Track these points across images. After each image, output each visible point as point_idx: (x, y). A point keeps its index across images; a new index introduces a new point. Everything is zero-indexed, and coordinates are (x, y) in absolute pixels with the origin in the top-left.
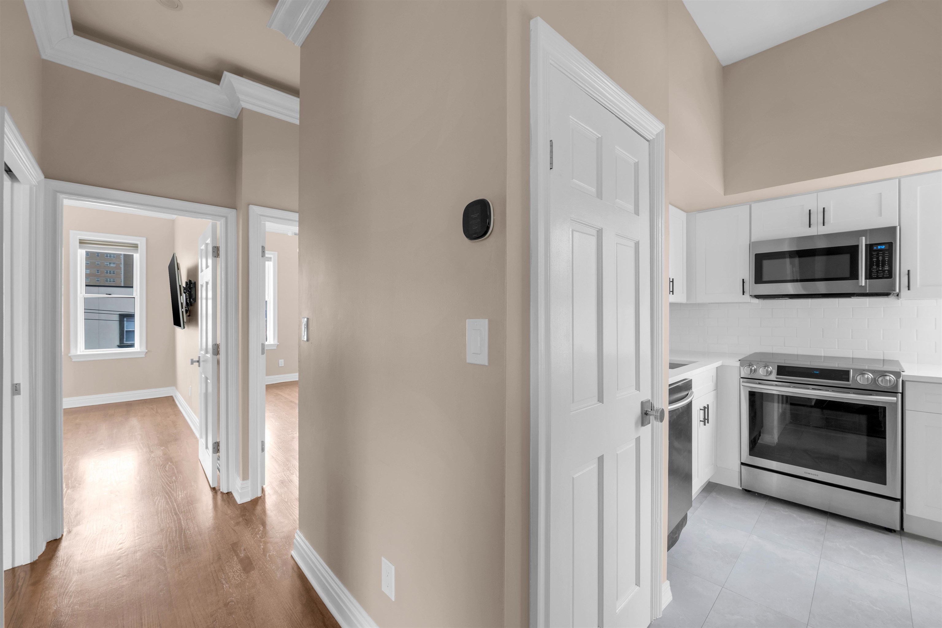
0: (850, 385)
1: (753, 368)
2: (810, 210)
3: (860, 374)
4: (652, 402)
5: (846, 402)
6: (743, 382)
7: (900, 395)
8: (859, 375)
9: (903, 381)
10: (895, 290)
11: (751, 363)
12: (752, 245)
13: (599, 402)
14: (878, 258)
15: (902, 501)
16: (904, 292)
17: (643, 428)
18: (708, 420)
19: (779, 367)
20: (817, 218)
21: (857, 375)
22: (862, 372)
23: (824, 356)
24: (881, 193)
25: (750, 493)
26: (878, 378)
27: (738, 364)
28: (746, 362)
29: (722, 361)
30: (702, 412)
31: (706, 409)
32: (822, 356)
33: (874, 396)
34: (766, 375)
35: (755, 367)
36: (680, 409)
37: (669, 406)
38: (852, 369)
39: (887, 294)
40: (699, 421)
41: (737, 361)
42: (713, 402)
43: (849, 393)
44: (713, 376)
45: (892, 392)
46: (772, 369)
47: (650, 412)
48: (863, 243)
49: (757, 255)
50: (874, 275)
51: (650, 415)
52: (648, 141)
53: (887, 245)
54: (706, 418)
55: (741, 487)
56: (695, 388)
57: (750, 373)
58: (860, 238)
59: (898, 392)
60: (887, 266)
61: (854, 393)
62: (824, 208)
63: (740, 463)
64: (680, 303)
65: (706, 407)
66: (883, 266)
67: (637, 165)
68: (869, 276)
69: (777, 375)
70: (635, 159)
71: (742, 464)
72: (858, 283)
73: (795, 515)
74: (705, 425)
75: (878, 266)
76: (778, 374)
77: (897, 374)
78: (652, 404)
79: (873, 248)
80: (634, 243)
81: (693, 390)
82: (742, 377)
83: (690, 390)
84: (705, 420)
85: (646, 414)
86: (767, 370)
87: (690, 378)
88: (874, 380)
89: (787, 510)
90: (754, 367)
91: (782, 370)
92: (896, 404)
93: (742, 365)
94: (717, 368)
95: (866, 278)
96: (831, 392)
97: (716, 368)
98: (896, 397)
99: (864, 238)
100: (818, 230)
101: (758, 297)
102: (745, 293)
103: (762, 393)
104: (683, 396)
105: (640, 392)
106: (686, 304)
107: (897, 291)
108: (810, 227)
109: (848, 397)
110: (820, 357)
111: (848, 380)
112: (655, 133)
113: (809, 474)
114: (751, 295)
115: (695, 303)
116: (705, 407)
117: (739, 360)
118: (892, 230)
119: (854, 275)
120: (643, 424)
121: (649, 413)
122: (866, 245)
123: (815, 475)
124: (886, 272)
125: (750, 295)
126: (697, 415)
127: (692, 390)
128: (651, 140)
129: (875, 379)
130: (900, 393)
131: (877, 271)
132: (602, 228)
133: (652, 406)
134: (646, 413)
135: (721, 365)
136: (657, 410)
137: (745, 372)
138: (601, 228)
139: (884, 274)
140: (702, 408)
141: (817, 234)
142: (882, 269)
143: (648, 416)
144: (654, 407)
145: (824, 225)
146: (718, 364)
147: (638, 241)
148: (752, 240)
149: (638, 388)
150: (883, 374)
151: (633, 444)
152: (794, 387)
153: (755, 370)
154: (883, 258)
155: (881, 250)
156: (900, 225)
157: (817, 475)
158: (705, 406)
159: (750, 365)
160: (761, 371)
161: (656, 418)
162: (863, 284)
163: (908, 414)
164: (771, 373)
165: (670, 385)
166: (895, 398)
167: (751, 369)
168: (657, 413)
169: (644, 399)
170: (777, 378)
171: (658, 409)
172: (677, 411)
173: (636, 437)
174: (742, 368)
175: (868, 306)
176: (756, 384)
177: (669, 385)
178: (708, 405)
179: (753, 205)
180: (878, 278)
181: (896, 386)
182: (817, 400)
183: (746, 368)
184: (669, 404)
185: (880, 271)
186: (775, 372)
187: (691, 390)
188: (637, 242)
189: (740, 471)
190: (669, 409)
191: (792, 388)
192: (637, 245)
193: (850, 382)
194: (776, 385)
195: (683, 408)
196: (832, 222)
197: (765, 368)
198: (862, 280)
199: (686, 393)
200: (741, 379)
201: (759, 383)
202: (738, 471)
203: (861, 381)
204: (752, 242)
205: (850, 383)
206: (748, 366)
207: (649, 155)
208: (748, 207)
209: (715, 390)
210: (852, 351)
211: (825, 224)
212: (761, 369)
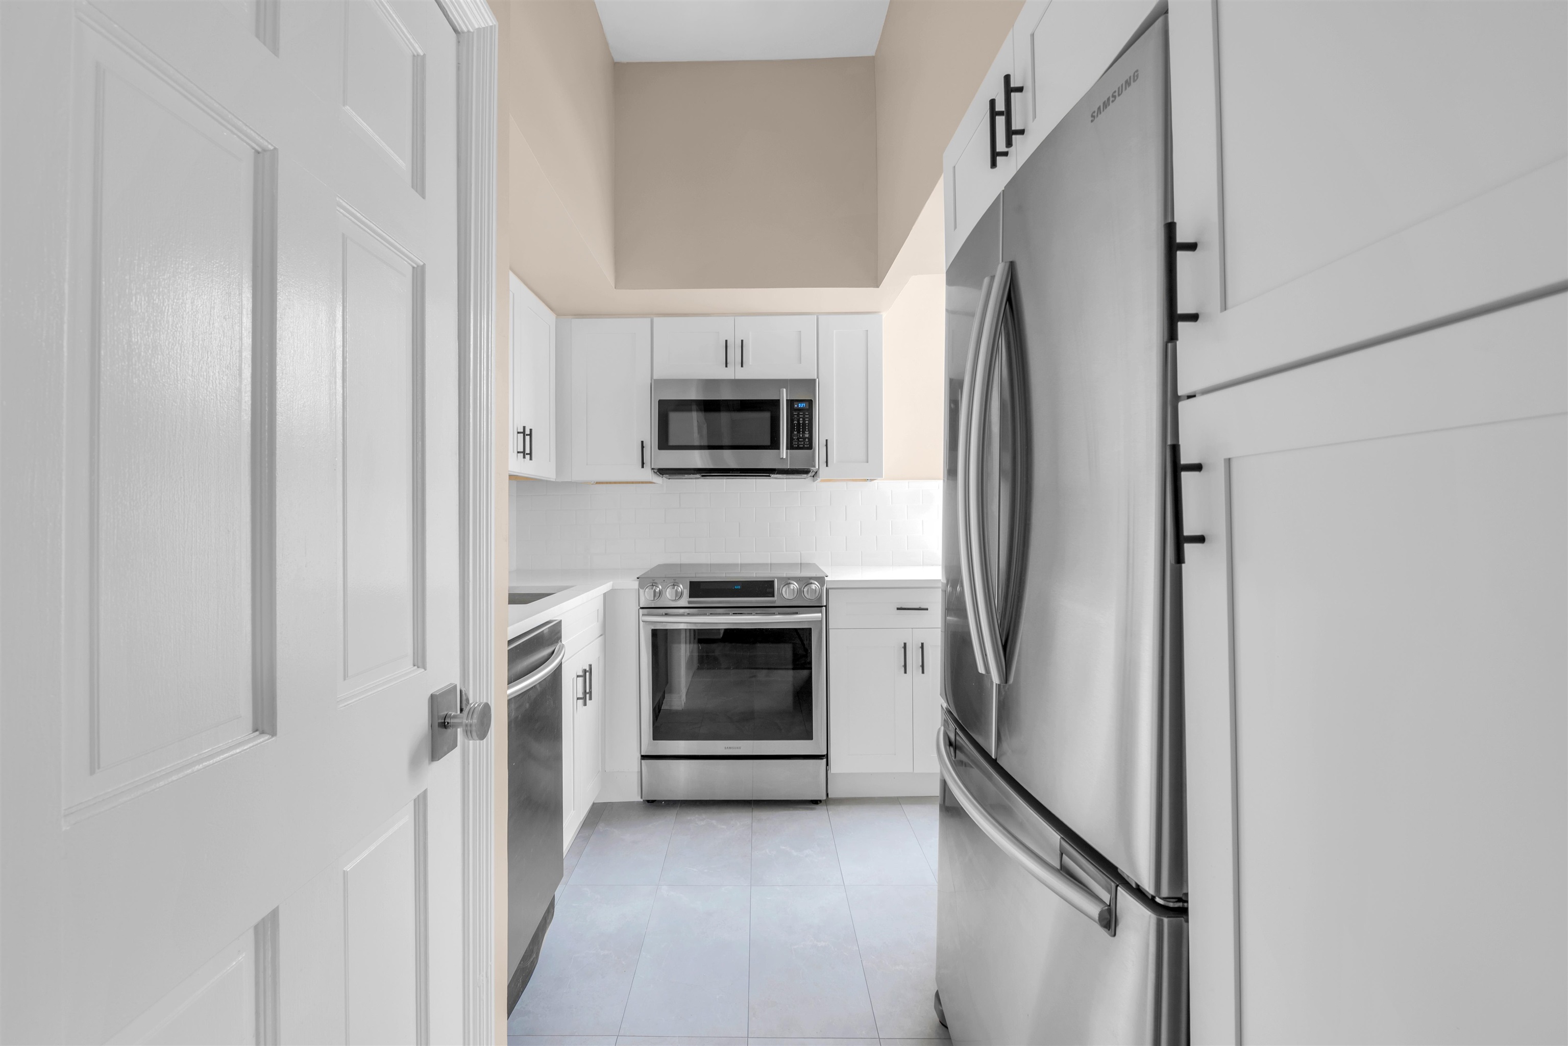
0: (774, 602)
1: (658, 590)
2: (726, 341)
3: (785, 584)
4: (463, 689)
5: (771, 629)
6: (643, 615)
7: (824, 608)
8: (784, 586)
9: (826, 588)
10: (814, 466)
11: (655, 581)
12: (657, 384)
13: (257, 733)
14: (798, 421)
15: (826, 757)
16: (823, 471)
17: (436, 764)
18: (590, 693)
19: (692, 583)
20: (734, 355)
21: (782, 586)
22: (787, 581)
23: (741, 564)
24: (800, 331)
25: (655, 803)
26: (804, 588)
27: (636, 584)
28: (647, 580)
29: (612, 582)
30: (581, 680)
31: (587, 674)
32: (738, 564)
33: (800, 614)
34: (675, 600)
35: (660, 587)
36: (538, 686)
37: (509, 688)
38: (776, 578)
39: (806, 472)
40: (575, 699)
41: (634, 580)
42: (599, 658)
43: (774, 614)
44: (598, 610)
45: (817, 607)
46: (684, 588)
47: (455, 717)
48: (784, 397)
49: (661, 403)
50: (795, 443)
51: (456, 726)
52: (455, 30)
53: (807, 403)
54: (588, 691)
55: (641, 798)
56: (568, 638)
57: (653, 599)
58: (781, 389)
59: (823, 605)
60: (808, 432)
61: (780, 614)
62: (742, 341)
63: (640, 758)
64: (547, 481)
65: (588, 669)
66: (804, 432)
67: (419, 63)
68: (790, 446)
69: (690, 597)
70: (416, 46)
71: (644, 757)
72: (779, 454)
73: (714, 822)
74: (585, 704)
75: (799, 432)
76: (692, 595)
77: (821, 580)
78: (464, 694)
79: (794, 406)
80: (411, 268)
81: (563, 643)
82: (642, 606)
83: (557, 642)
84: (587, 695)
85: (444, 725)
86: (676, 590)
87: (559, 619)
88: (800, 591)
89: (704, 816)
90: (658, 587)
91: (698, 589)
92: (821, 621)
93: (641, 586)
94: (605, 594)
95: (787, 449)
96: (754, 615)
97: (603, 595)
98: (821, 612)
99: (785, 390)
100: (735, 373)
101: (662, 472)
102: (644, 465)
103: (666, 630)
104: (543, 657)
105: (425, 670)
106: (556, 482)
107: (817, 467)
108: (726, 366)
109: (772, 620)
110: (737, 565)
111: (773, 596)
112: (477, 27)
113: (730, 748)
114: (653, 467)
115: (570, 480)
116: (585, 671)
117: (638, 578)
118: (810, 384)
119: (774, 444)
120: (436, 753)
121: (452, 721)
122: (787, 400)
123: (737, 748)
124: (807, 440)
125: (653, 469)
126: (570, 688)
127: (561, 641)
128: (463, 32)
129: (800, 589)
130: (824, 606)
131: (798, 439)
132: (275, 148)
133: (464, 698)
134: (445, 723)
135: (611, 588)
136: (473, 709)
137: (646, 597)
138: (272, 148)
139: (804, 443)
140: (581, 673)
141: (734, 378)
142: (803, 435)
143: (449, 731)
144: (467, 700)
145: (742, 366)
146: (606, 587)
147: (422, 264)
148: (655, 377)
149: (420, 660)
150: (806, 581)
151: (406, 819)
152: (711, 614)
153: (660, 592)
154: (804, 420)
155: (800, 410)
156: (818, 377)
157: (740, 748)
158: (585, 668)
159: (654, 585)
160: (669, 594)
161: (468, 733)
162: (785, 457)
163: (831, 632)
164: (682, 593)
165: (510, 642)
166: (820, 615)
167: (655, 591)
168: (472, 718)
169: (438, 686)
170: (689, 602)
171: (474, 705)
172: (531, 692)
173: (415, 796)
174: (641, 590)
175: (785, 491)
176: (662, 615)
177: (508, 641)
178: (590, 666)
179: (656, 319)
180: (798, 448)
181: (820, 598)
182: (727, 631)
183: (647, 590)
184: (509, 683)
185: (801, 438)
186: (686, 593)
187: (560, 643)
188: (418, 266)
189: (640, 770)
190: (508, 696)
191: (709, 616)
192: (419, 275)
193: (775, 598)
194: (689, 615)
195: (542, 683)
196: (750, 364)
197: (674, 588)
198: (784, 451)
199: (549, 650)
200: (641, 610)
201: (666, 614)
202: (637, 771)
203: (786, 594)
204: (655, 380)
205: (776, 600)
206: (650, 587)
207: (458, 68)
208: (648, 320)
209: (601, 635)
210: (771, 554)
211: (744, 365)
212: (668, 590)
